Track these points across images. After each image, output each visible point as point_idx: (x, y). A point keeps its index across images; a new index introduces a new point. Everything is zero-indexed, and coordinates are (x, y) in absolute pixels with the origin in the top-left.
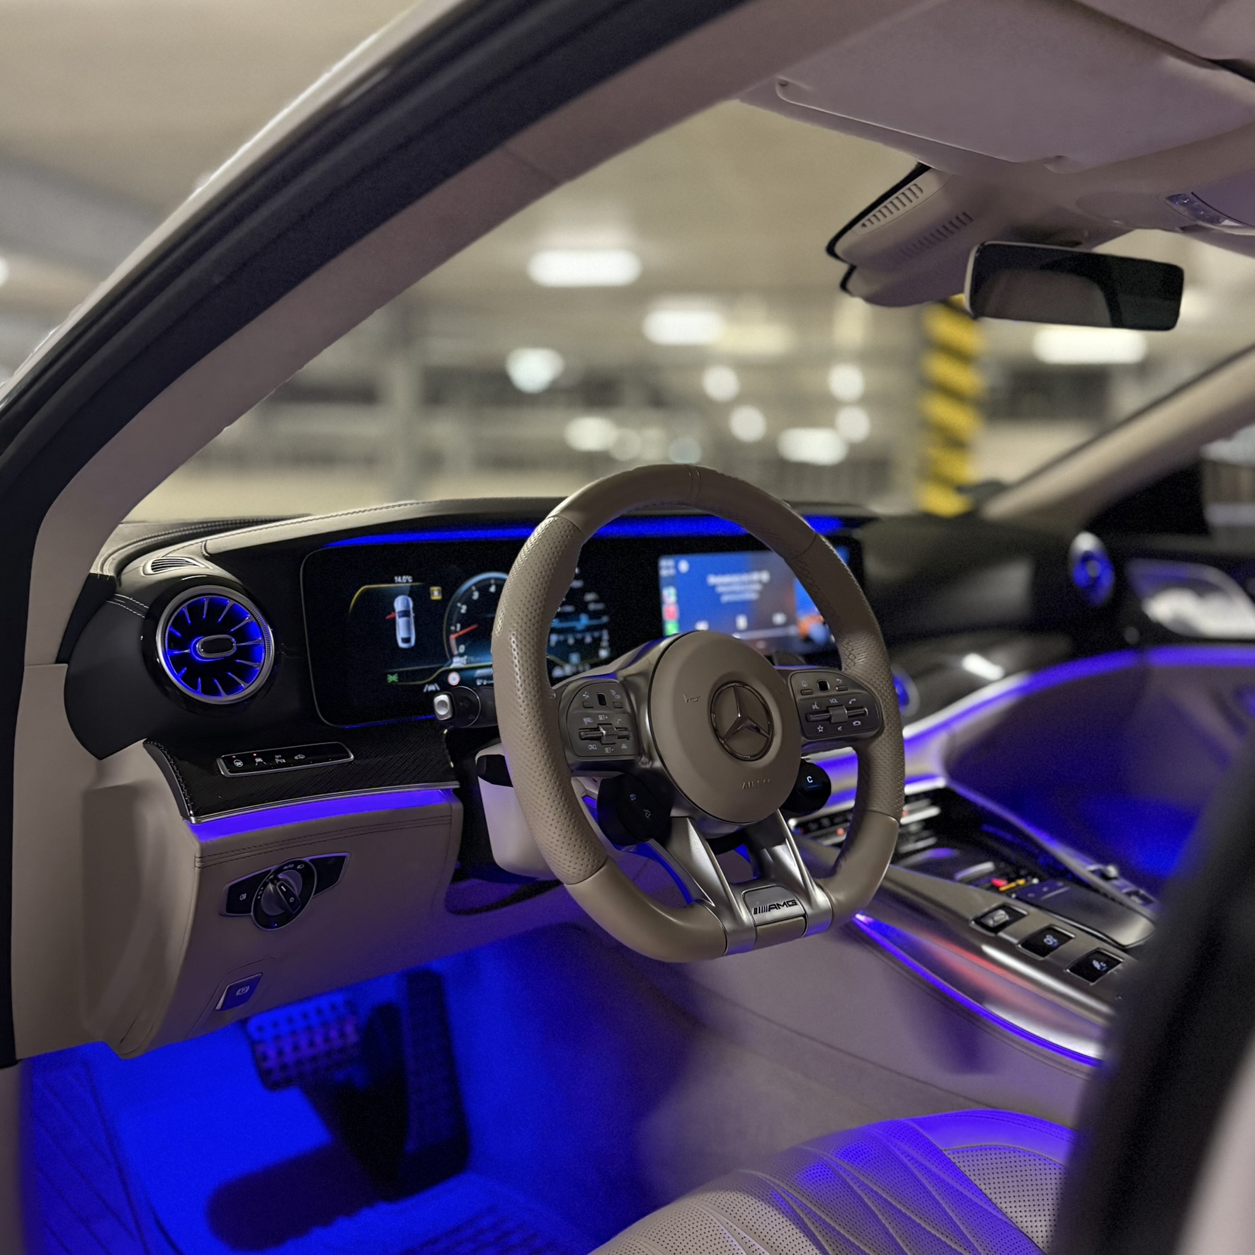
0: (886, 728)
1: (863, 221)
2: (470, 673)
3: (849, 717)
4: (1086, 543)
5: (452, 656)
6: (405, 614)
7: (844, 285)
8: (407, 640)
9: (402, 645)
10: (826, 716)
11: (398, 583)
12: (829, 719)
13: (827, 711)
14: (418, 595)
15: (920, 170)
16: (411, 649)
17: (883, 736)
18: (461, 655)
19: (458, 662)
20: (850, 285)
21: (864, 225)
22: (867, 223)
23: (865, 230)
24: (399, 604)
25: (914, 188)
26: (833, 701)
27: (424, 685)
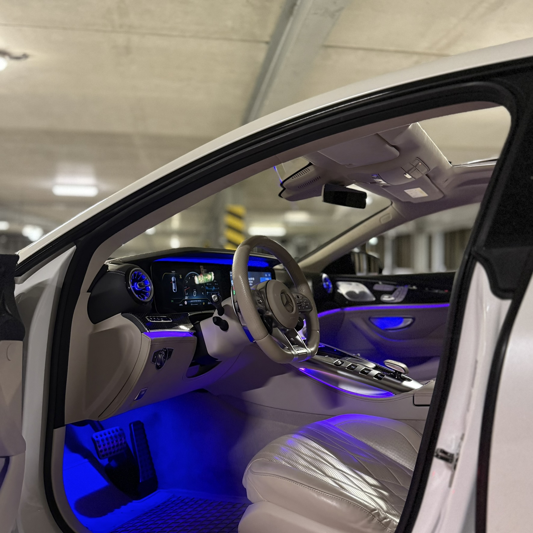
0: (313, 308)
1: (293, 177)
2: (189, 301)
3: (306, 305)
4: (324, 276)
5: (185, 296)
6: (174, 282)
7: (280, 195)
8: (175, 290)
9: (174, 291)
10: (300, 304)
11: (172, 273)
12: (301, 305)
13: (300, 303)
14: (177, 277)
15: (310, 164)
16: (176, 292)
17: (313, 311)
18: (187, 296)
19: (186, 298)
20: (282, 195)
21: (293, 178)
22: (294, 178)
23: (293, 179)
24: (173, 279)
25: (307, 170)
26: (301, 301)
27: (179, 304)
